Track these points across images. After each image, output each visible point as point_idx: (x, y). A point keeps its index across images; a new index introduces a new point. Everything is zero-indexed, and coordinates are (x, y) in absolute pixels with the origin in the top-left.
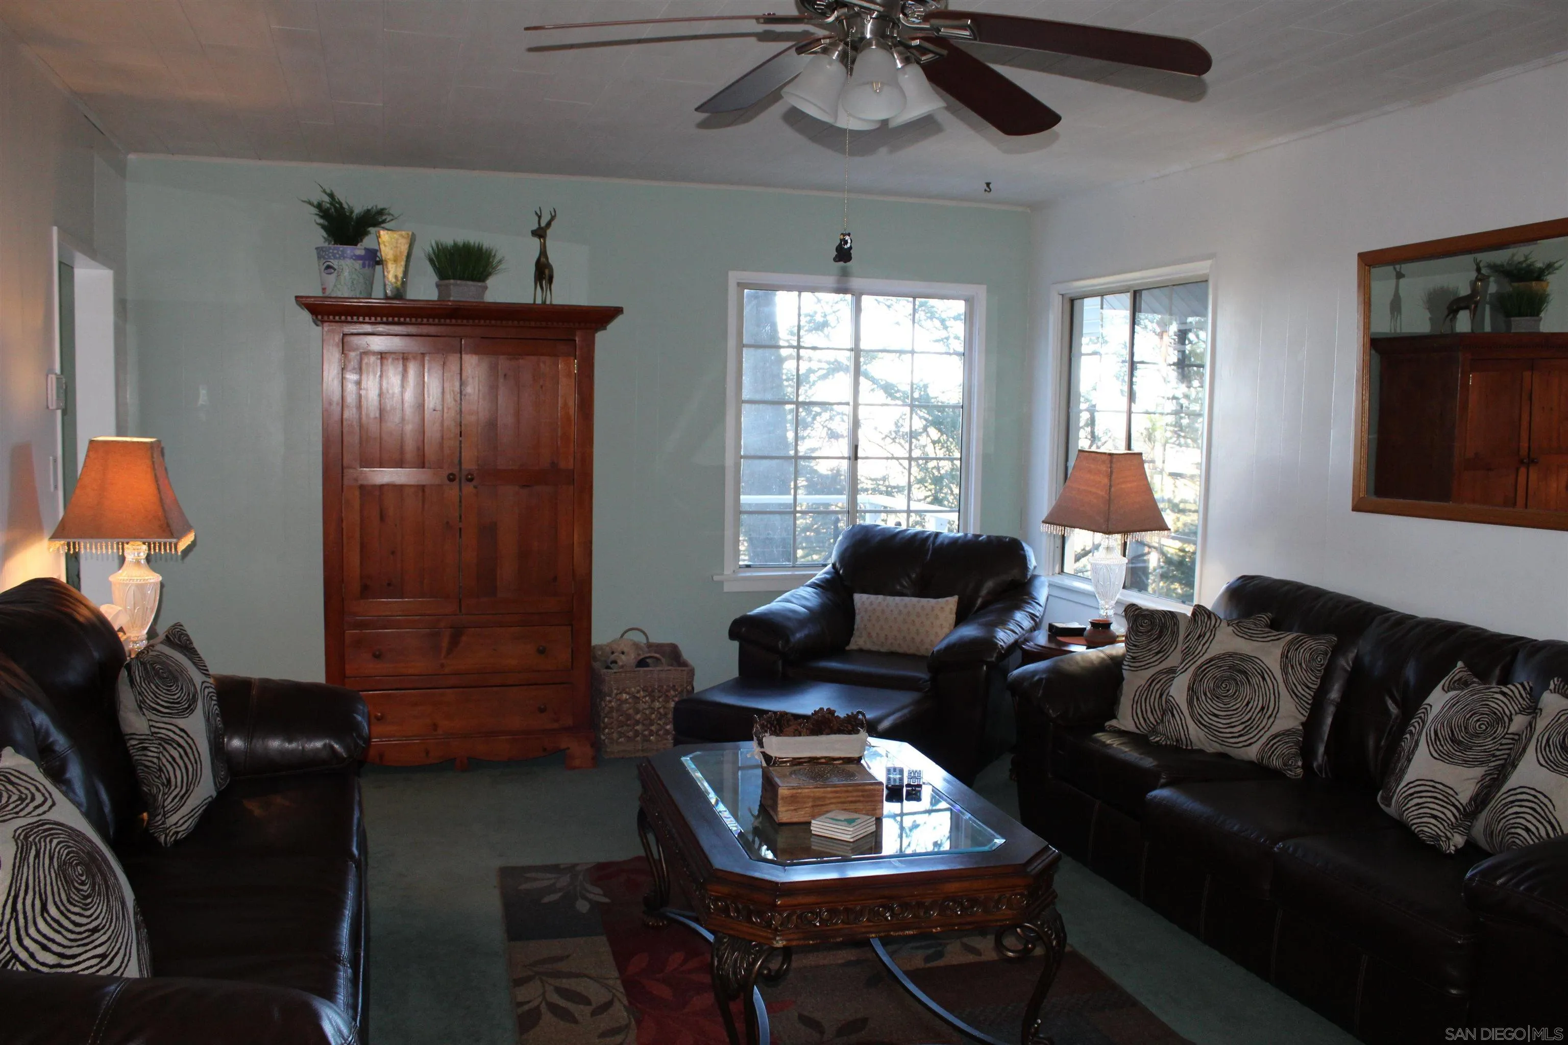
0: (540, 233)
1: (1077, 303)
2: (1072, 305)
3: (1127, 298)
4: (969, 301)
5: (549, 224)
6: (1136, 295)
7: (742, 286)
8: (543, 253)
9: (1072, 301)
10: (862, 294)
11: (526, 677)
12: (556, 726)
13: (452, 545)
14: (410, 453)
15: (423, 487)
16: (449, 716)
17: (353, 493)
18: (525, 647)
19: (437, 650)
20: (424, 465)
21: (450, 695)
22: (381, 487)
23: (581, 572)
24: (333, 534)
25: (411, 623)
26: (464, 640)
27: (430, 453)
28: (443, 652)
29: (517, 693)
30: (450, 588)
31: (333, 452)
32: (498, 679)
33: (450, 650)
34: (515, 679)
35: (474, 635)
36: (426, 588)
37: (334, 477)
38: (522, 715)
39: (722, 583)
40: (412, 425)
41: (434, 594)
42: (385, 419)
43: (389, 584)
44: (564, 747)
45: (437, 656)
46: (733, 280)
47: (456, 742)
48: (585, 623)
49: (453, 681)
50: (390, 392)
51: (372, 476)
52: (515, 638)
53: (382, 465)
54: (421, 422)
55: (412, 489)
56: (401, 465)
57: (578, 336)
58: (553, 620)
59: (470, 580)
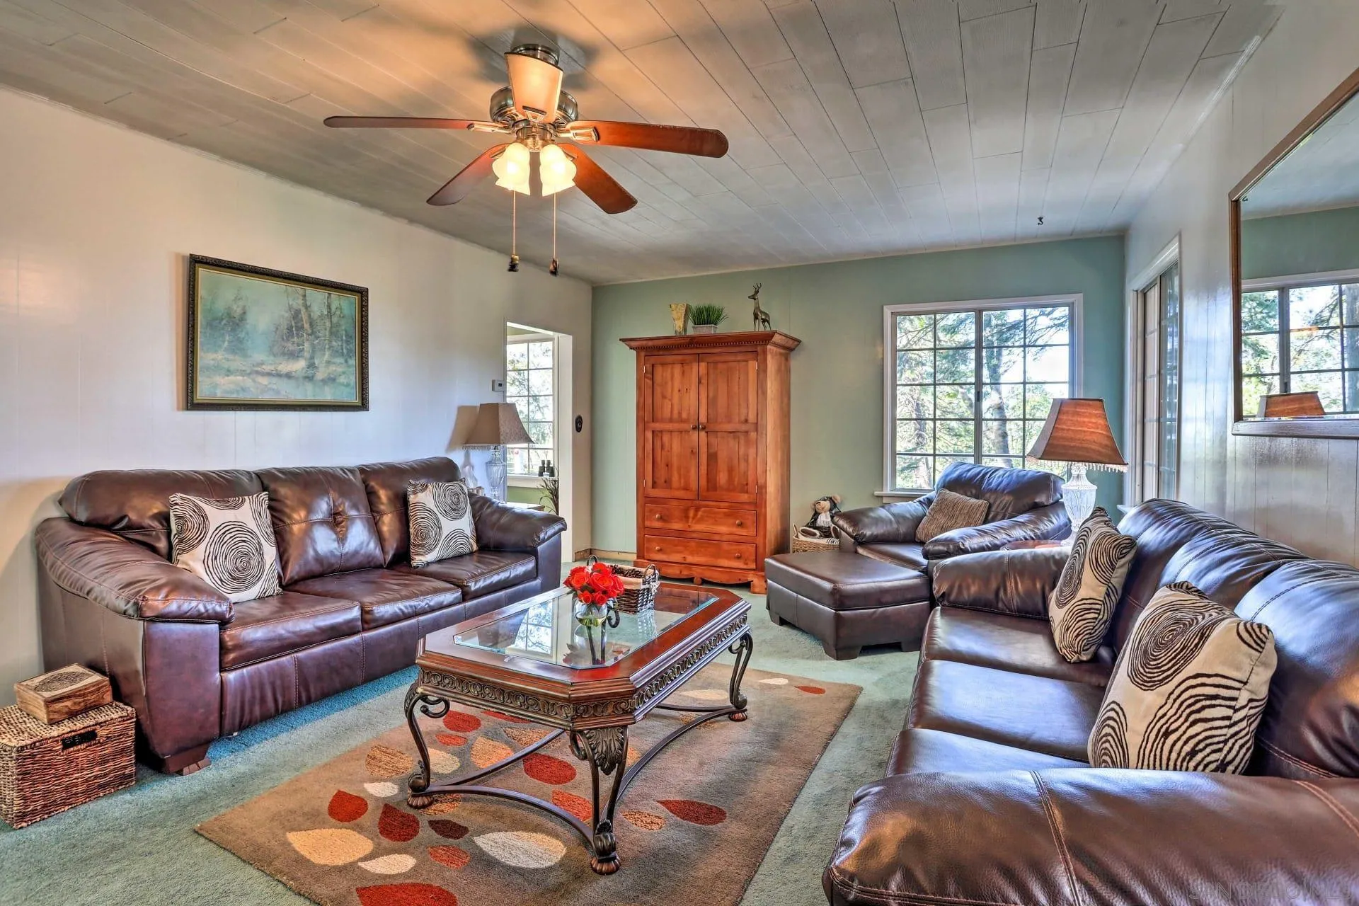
0: (755, 297)
1: (1147, 294)
2: (1144, 296)
4: (1071, 306)
5: (758, 292)
7: (896, 314)
8: (757, 308)
10: (982, 310)
11: (731, 538)
12: (745, 567)
13: (694, 463)
14: (676, 416)
15: (681, 432)
16: (692, 554)
17: (649, 435)
18: (731, 521)
19: (687, 517)
20: (682, 421)
21: (693, 544)
22: (661, 432)
23: (761, 481)
24: (641, 455)
25: (675, 503)
26: (700, 513)
27: (684, 416)
28: (690, 520)
29: (725, 546)
30: (694, 486)
31: (641, 413)
32: (717, 537)
33: (693, 518)
34: (725, 538)
35: (704, 512)
36: (682, 485)
37: (641, 426)
38: (729, 558)
39: (882, 497)
40: (676, 400)
41: (686, 489)
42: (664, 397)
43: (665, 482)
44: (750, 579)
45: (688, 522)
46: (888, 311)
47: (694, 568)
48: (763, 510)
49: (695, 535)
50: (666, 383)
51: (657, 426)
52: (727, 515)
53: (662, 421)
54: (681, 399)
55: (676, 433)
56: (671, 420)
57: (759, 349)
58: (747, 507)
59: (703, 482)
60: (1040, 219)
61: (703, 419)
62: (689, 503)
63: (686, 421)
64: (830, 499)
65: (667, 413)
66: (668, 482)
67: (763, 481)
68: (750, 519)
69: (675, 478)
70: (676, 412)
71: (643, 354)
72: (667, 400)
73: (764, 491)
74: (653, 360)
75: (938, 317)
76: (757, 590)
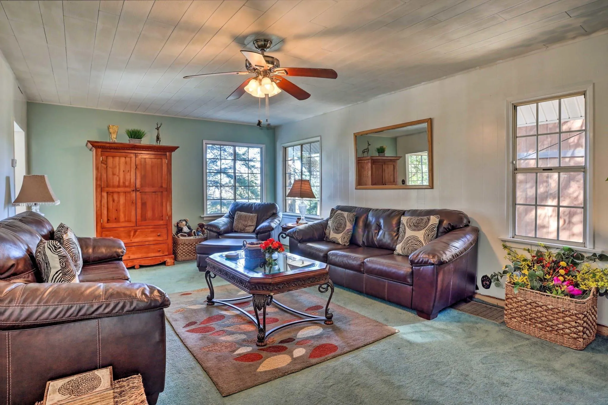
0: (158, 129)
1: (287, 148)
2: (285, 149)
3: (299, 147)
4: (261, 148)
5: (160, 127)
6: (302, 145)
7: (206, 144)
8: (158, 134)
9: (286, 148)
10: (236, 146)
11: (155, 242)
12: (163, 255)
13: (133, 208)
14: (121, 184)
15: (125, 192)
16: (133, 254)
17: (105, 194)
18: (154, 234)
19: (130, 236)
20: (125, 186)
21: (133, 248)
22: (113, 192)
23: (169, 214)
24: (99, 206)
25: (122, 229)
26: (137, 233)
27: (127, 184)
28: (132, 237)
29: (152, 247)
30: (133, 219)
31: (99, 183)
32: (147, 243)
33: (133, 236)
34: (152, 243)
35: (140, 231)
36: (126, 219)
37: (99, 190)
38: (154, 252)
39: (203, 217)
40: (122, 176)
41: (129, 221)
42: (114, 174)
43: (115, 219)
44: (165, 260)
45: (130, 238)
46: (204, 142)
47: (135, 261)
48: (171, 227)
49: (134, 244)
50: (115, 167)
51: (111, 190)
52: (152, 232)
53: (114, 187)
54: (125, 175)
55: (122, 193)
56: (119, 186)
57: (168, 154)
58: (162, 227)
59: (139, 217)
60: (267, 120)
61: (138, 185)
62: (131, 229)
63: (129, 186)
64: (185, 220)
65: (116, 183)
66: (117, 220)
67: (170, 214)
68: (164, 231)
69: (122, 215)
70: (121, 181)
71: (100, 150)
72: (115, 176)
73: (171, 218)
74: (107, 154)
75: (222, 146)
76: (169, 264)
